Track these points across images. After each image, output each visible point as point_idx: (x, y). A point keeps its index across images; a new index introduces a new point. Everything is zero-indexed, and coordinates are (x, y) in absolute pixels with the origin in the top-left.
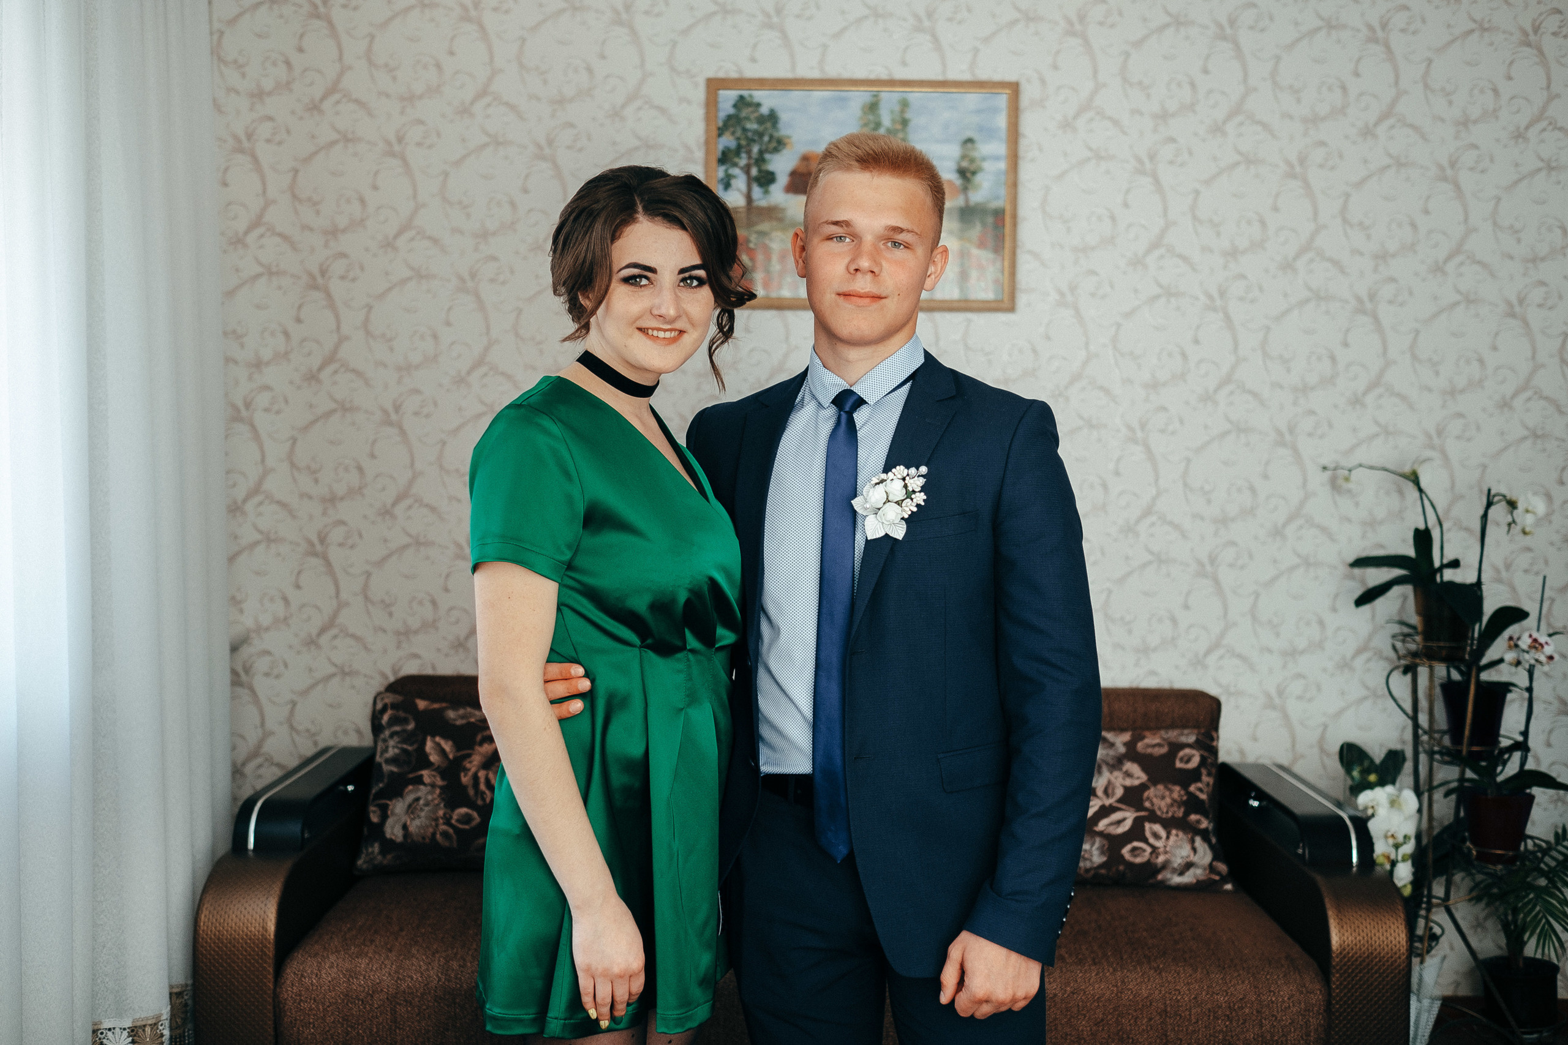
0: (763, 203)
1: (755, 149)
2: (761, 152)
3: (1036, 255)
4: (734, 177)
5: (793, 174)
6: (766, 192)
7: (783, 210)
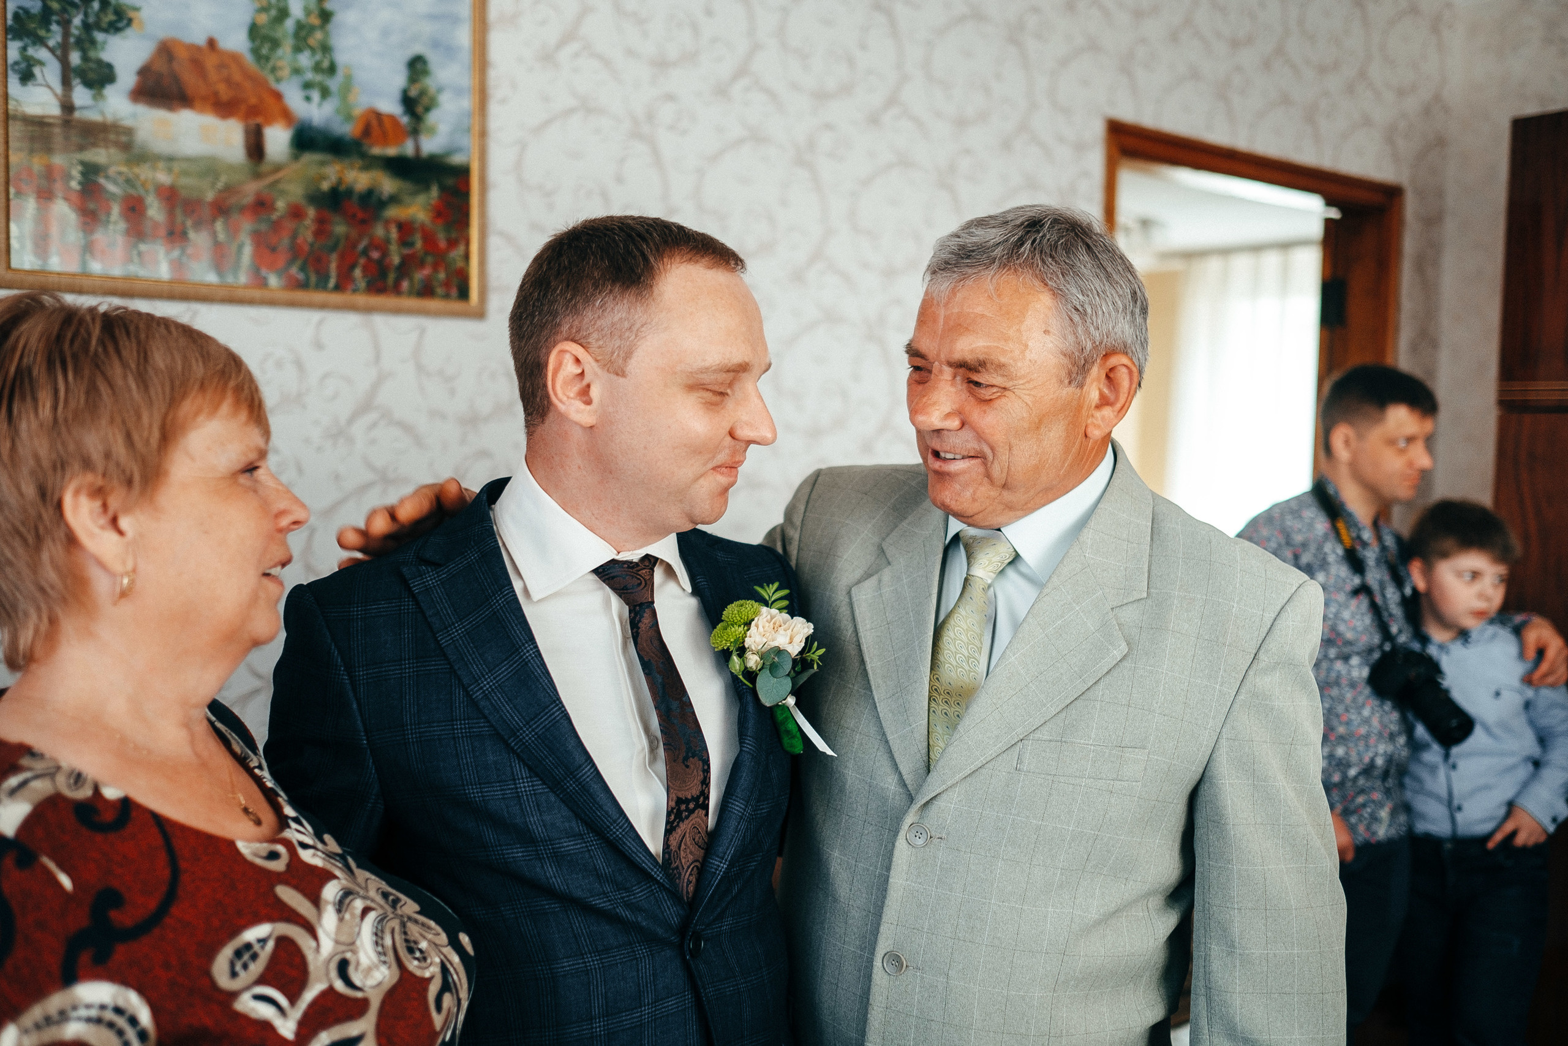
0: (94, 116)
1: (77, 21)
2: (87, 27)
3: (509, 238)
4: (41, 63)
5: (144, 72)
6: (98, 96)
7: (129, 132)
